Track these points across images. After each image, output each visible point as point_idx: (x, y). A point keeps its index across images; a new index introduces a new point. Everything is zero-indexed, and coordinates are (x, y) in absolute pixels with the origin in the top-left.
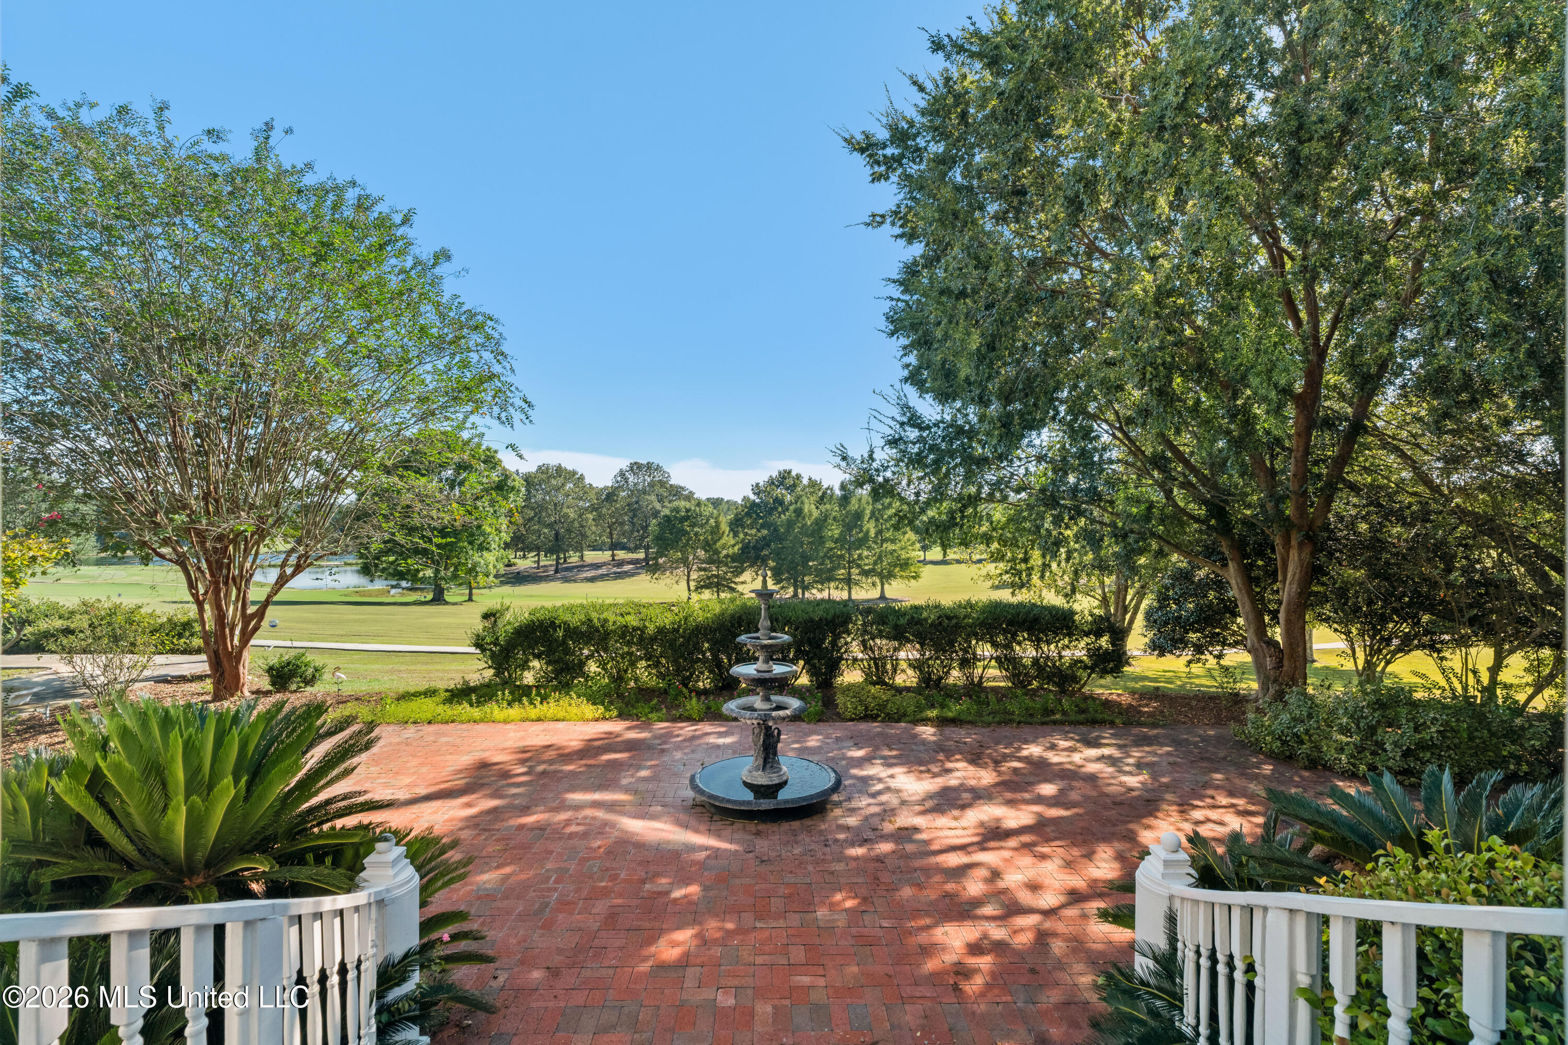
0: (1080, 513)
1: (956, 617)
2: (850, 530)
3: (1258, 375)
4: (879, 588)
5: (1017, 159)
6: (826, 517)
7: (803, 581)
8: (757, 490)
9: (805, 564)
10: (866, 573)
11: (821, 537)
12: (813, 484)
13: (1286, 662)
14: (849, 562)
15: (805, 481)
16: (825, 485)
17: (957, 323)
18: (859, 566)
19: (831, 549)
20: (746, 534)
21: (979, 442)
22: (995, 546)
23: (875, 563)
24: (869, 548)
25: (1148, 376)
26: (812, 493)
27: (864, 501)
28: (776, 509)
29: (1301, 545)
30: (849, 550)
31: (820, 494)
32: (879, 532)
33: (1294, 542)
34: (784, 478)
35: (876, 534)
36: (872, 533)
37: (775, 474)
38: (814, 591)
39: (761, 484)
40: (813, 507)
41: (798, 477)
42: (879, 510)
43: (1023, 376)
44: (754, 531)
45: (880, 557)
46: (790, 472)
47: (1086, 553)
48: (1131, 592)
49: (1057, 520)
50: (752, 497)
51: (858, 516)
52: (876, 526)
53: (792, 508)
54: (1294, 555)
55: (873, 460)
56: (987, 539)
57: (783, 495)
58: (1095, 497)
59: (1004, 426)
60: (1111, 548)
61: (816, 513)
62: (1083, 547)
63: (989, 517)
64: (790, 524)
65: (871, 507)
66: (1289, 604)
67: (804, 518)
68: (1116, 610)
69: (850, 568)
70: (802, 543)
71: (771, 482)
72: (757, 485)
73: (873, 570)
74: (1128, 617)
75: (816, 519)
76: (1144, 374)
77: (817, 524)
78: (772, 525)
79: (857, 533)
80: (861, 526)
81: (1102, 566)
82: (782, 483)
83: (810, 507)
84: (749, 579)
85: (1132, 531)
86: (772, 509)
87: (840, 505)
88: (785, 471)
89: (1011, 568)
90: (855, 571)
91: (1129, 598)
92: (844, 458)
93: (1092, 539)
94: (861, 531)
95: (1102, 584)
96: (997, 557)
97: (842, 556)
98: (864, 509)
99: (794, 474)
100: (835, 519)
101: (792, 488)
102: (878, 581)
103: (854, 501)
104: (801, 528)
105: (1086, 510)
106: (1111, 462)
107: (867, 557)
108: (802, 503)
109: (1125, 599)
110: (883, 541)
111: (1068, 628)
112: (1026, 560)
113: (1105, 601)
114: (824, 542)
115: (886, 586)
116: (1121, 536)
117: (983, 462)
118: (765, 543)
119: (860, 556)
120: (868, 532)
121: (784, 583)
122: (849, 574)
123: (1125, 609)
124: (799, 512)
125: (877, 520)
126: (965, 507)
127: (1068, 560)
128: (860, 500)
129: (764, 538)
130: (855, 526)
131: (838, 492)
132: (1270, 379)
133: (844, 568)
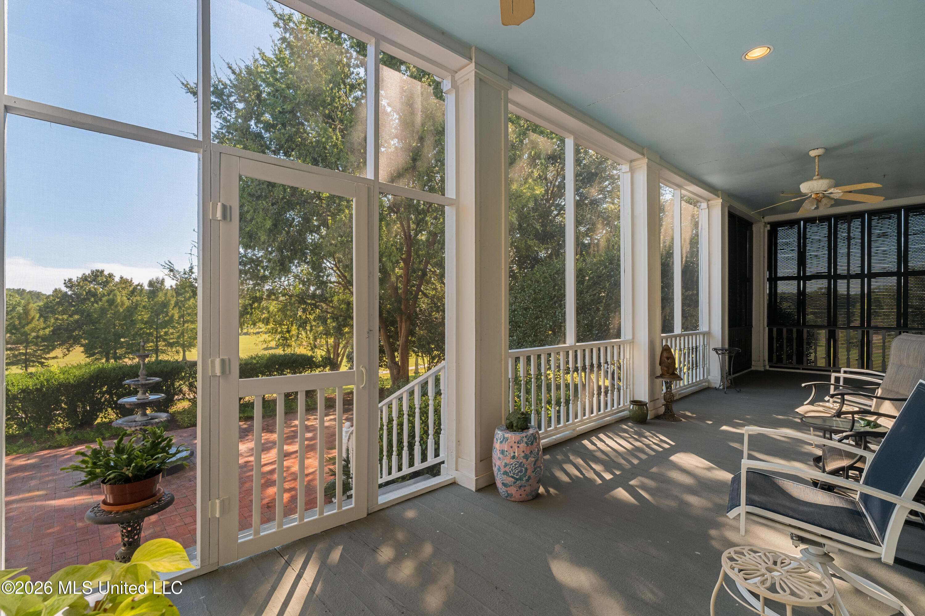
0: (317, 307)
1: (251, 364)
2: (158, 315)
3: (386, 256)
4: (181, 354)
5: (289, 139)
6: (137, 305)
7: (115, 353)
8: (69, 283)
9: (117, 341)
10: (171, 345)
11: (132, 321)
12: (123, 281)
13: (401, 371)
14: (157, 338)
15: (117, 279)
16: (135, 282)
17: (258, 212)
18: (165, 340)
19: (141, 329)
20: (57, 319)
21: (263, 267)
22: (271, 326)
23: (179, 337)
24: (173, 327)
25: (346, 252)
26: (123, 288)
27: (169, 294)
28: (89, 299)
29: (406, 321)
30: (156, 329)
31: (131, 289)
32: (182, 316)
33: (403, 320)
34: (97, 276)
35: (180, 317)
36: (176, 317)
37: (88, 272)
38: (126, 360)
39: (75, 279)
40: (125, 298)
41: (111, 276)
42: (181, 301)
43: (290, 240)
44: (65, 317)
45: (183, 333)
46: (102, 272)
47: (319, 327)
48: (341, 346)
49: (304, 310)
50: (64, 289)
51: (165, 305)
52: (179, 312)
53: (104, 299)
54: (403, 324)
55: (192, 273)
56: (266, 321)
57: (95, 289)
58: (323, 299)
59: (281, 265)
60: (332, 324)
61: (127, 303)
62: (318, 323)
63: (267, 308)
64: (103, 311)
65: (175, 299)
66: (402, 346)
67: (116, 307)
68: (334, 356)
69: (157, 342)
70: (115, 325)
71: (85, 278)
72: (70, 280)
73: (177, 342)
74: (339, 359)
75: (127, 307)
76: (345, 252)
77: (128, 311)
78: (84, 311)
79: (164, 317)
80: (167, 313)
81: (327, 334)
82: (94, 280)
83: (122, 298)
84: (60, 355)
85: (341, 316)
86: (85, 299)
87: (149, 298)
88: (98, 271)
89: (282, 337)
90: (161, 344)
91: (340, 350)
92: (171, 271)
93: (322, 320)
94: (167, 315)
95: (327, 342)
96: (273, 332)
97: (151, 334)
98: (170, 300)
99: (106, 273)
100: (144, 307)
101: (105, 284)
102: (181, 350)
103: (161, 294)
104: (114, 314)
105: (319, 305)
106: (331, 283)
107: (172, 334)
108: (115, 295)
109: (338, 350)
110: (184, 322)
111: (310, 365)
112: (288, 332)
113: (328, 351)
114: (135, 324)
115: (187, 353)
116: (335, 318)
117: (264, 279)
118: (78, 325)
119: (166, 333)
120: (173, 316)
121: (98, 356)
122: (157, 346)
123: (338, 355)
124: (111, 302)
125: (180, 308)
126: (253, 303)
127: (311, 330)
128: (166, 294)
129: (77, 321)
130: (162, 312)
131: (146, 287)
132: (390, 259)
133: (153, 342)
